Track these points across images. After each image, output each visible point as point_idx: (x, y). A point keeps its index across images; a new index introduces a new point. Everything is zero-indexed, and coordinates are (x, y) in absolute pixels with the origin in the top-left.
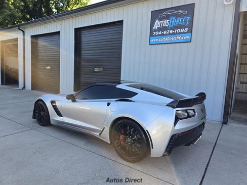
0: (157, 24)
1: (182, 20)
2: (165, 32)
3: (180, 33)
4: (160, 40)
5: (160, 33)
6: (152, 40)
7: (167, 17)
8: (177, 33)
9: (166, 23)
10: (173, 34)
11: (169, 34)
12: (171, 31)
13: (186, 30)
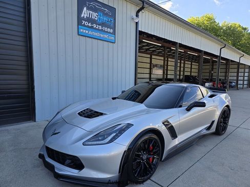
0: (86, 12)
1: (108, 20)
2: (95, 26)
3: (107, 32)
4: (91, 33)
5: (90, 25)
7: (95, 10)
8: (104, 31)
9: (94, 15)
10: (102, 30)
11: (98, 30)
12: (100, 27)
13: (111, 31)
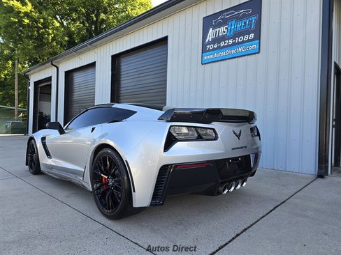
0: (211, 34)
1: (245, 23)
2: (222, 44)
3: (243, 42)
4: (216, 55)
5: (216, 46)
6: (205, 58)
7: (224, 22)
8: (239, 43)
9: (222, 30)
10: (234, 44)
11: (229, 46)
12: (231, 41)
13: (252, 36)
